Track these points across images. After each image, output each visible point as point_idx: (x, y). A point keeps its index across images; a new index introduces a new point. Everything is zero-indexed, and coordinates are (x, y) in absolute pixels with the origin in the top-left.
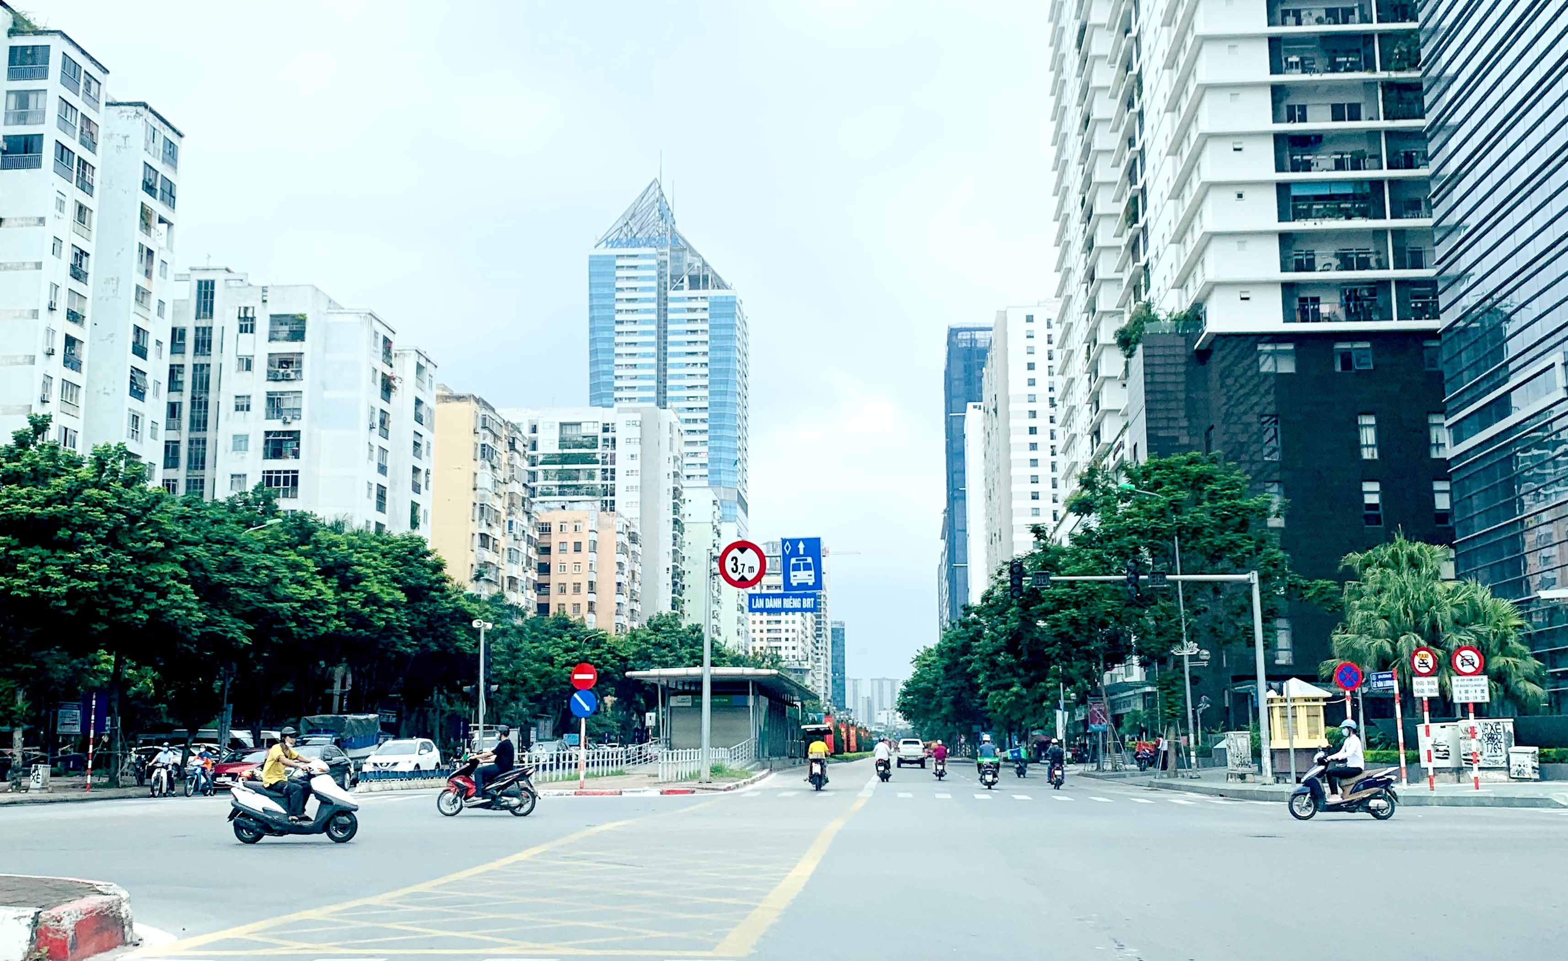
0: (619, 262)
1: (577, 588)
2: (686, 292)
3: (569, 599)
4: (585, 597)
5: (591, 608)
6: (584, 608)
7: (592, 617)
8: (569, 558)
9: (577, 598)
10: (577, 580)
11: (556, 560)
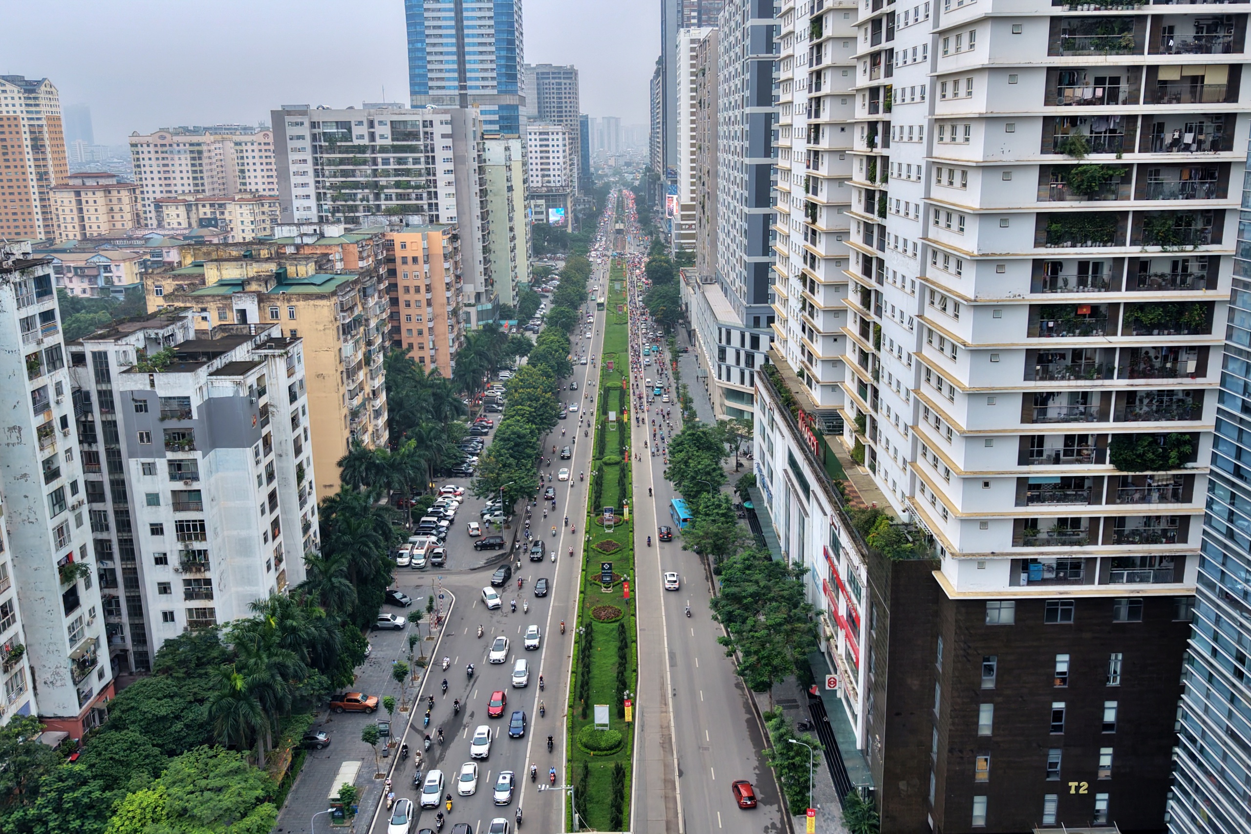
1: (417, 290)
3: (412, 297)
4: (423, 296)
5: (429, 303)
6: (424, 303)
7: (429, 310)
8: (409, 267)
9: (418, 297)
10: (417, 283)
11: (400, 269)
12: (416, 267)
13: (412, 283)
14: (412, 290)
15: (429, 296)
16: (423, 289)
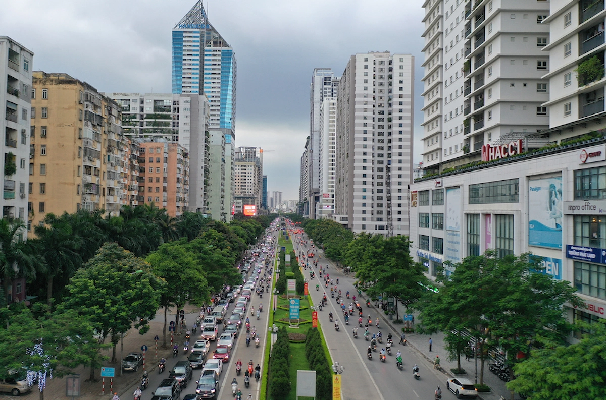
0: (184, 35)
1: (158, 180)
2: (212, 48)
3: (154, 185)
4: (162, 184)
5: (165, 189)
6: (161, 189)
7: (165, 194)
8: (154, 165)
9: (157, 185)
10: (158, 176)
11: (147, 166)
12: (158, 165)
13: (154, 175)
14: (154, 180)
15: (165, 184)
16: (161, 179)
